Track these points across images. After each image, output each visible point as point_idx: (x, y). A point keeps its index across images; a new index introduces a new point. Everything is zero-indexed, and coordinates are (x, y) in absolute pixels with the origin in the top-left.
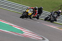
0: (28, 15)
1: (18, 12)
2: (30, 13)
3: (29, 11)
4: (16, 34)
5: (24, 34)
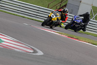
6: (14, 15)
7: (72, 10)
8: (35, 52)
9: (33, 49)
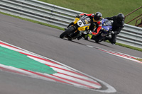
0: (78, 32)
1: (40, 21)
2: (83, 27)
3: (80, 21)
4: (36, 76)
5: (55, 74)
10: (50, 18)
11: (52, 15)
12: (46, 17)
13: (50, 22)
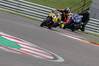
6: (33, 19)
7: (95, 15)
8: (55, 58)
9: (53, 55)
10: (17, 9)
11: (19, 7)
12: (15, 9)
13: (18, 12)
